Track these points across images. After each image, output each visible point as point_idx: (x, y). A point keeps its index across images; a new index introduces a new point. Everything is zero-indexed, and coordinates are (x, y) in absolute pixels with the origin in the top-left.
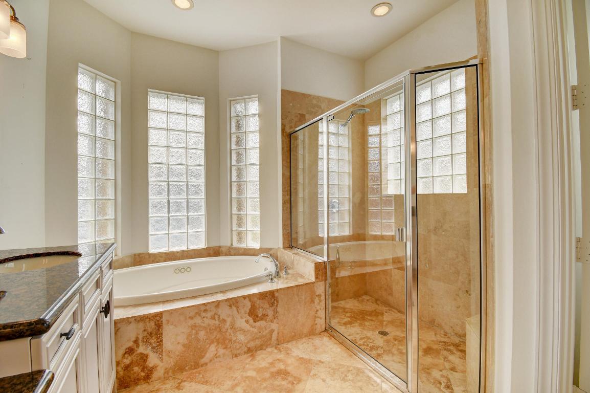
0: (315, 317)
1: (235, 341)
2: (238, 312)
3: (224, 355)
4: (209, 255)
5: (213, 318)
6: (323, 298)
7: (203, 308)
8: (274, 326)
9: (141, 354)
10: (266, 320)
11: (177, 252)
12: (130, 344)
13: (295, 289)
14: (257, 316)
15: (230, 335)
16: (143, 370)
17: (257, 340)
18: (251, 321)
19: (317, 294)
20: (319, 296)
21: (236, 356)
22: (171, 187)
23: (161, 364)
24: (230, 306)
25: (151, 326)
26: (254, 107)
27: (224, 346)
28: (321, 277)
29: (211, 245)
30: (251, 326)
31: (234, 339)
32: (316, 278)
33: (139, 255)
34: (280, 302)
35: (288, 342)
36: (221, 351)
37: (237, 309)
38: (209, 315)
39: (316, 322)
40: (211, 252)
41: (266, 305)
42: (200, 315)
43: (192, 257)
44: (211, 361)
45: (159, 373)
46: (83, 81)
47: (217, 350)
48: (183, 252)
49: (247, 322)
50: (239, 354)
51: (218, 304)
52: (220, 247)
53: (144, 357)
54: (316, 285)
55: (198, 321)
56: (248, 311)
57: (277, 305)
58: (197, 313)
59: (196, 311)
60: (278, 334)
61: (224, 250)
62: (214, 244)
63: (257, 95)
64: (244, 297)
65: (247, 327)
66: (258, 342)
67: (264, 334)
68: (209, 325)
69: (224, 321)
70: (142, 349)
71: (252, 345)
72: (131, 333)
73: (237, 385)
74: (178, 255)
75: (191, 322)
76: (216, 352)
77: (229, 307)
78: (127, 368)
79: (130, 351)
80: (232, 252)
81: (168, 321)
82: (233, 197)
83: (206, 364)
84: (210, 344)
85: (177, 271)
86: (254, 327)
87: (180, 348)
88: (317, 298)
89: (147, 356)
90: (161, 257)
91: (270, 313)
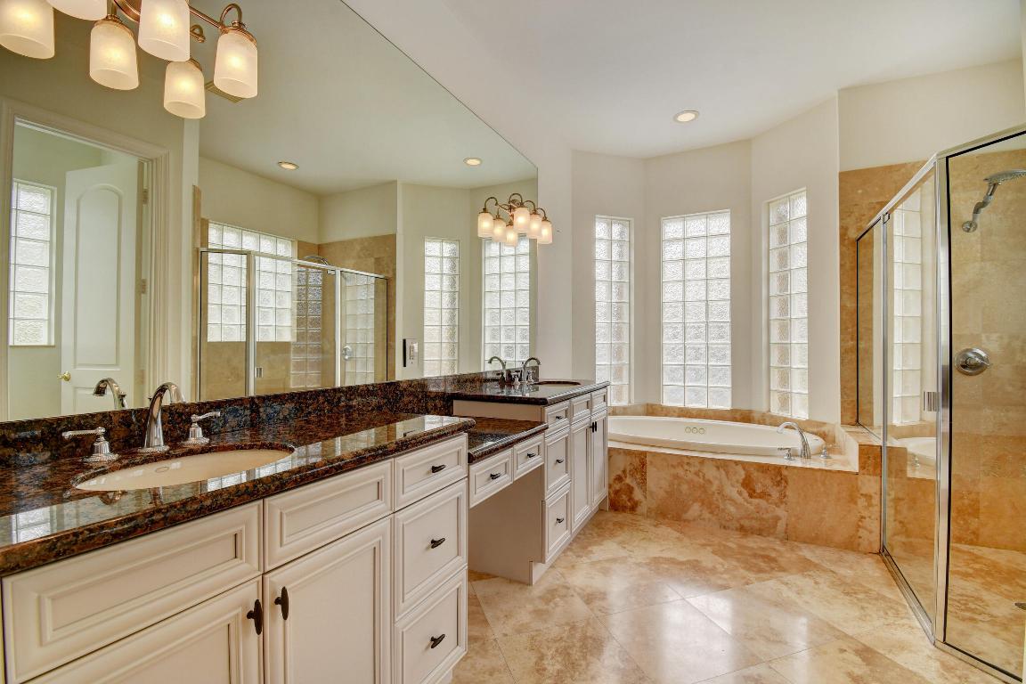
0: (859, 526)
1: (723, 510)
2: (728, 478)
3: (709, 520)
4: (735, 420)
5: (697, 474)
6: (875, 501)
7: (686, 460)
8: (780, 512)
9: (628, 485)
10: (767, 501)
11: (693, 409)
12: (620, 473)
13: (819, 474)
14: (754, 491)
15: (717, 500)
16: (629, 500)
17: (754, 521)
18: (746, 494)
19: (864, 491)
20: (868, 497)
21: (724, 527)
22: (688, 330)
23: (645, 502)
24: (718, 468)
25: (636, 462)
26: (801, 207)
27: (709, 510)
28: (871, 469)
29: (737, 407)
30: (746, 500)
31: (722, 507)
32: (863, 466)
33: (652, 405)
34: (790, 483)
35: (805, 542)
36: (707, 515)
37: (727, 473)
38: (692, 469)
39: (860, 534)
40: (738, 416)
41: (768, 482)
42: (682, 466)
43: (710, 418)
44: (694, 520)
45: (642, 509)
46: (600, 229)
47: (701, 511)
48: (701, 410)
49: (740, 493)
50: (729, 528)
51: (703, 460)
52: (750, 412)
53: (630, 490)
54: (860, 477)
55: (680, 471)
56: (741, 481)
57: (785, 487)
58: (679, 463)
59: (679, 461)
60: (787, 525)
61: (756, 416)
62: (744, 407)
63: (805, 188)
64: (737, 463)
65: (740, 500)
66: (756, 524)
67: (764, 516)
68: (692, 480)
69: (710, 482)
70: (628, 480)
71: (746, 523)
72: (621, 463)
73: (709, 545)
74: (694, 412)
75: (673, 471)
76: (699, 513)
77: (715, 468)
78: (617, 492)
79: (619, 479)
80: (768, 421)
81: (651, 462)
82: (772, 342)
83: (689, 521)
84: (694, 502)
85: (688, 430)
86: (750, 503)
87: (662, 494)
88: (863, 499)
89: (633, 488)
90: (674, 412)
91: (775, 494)
